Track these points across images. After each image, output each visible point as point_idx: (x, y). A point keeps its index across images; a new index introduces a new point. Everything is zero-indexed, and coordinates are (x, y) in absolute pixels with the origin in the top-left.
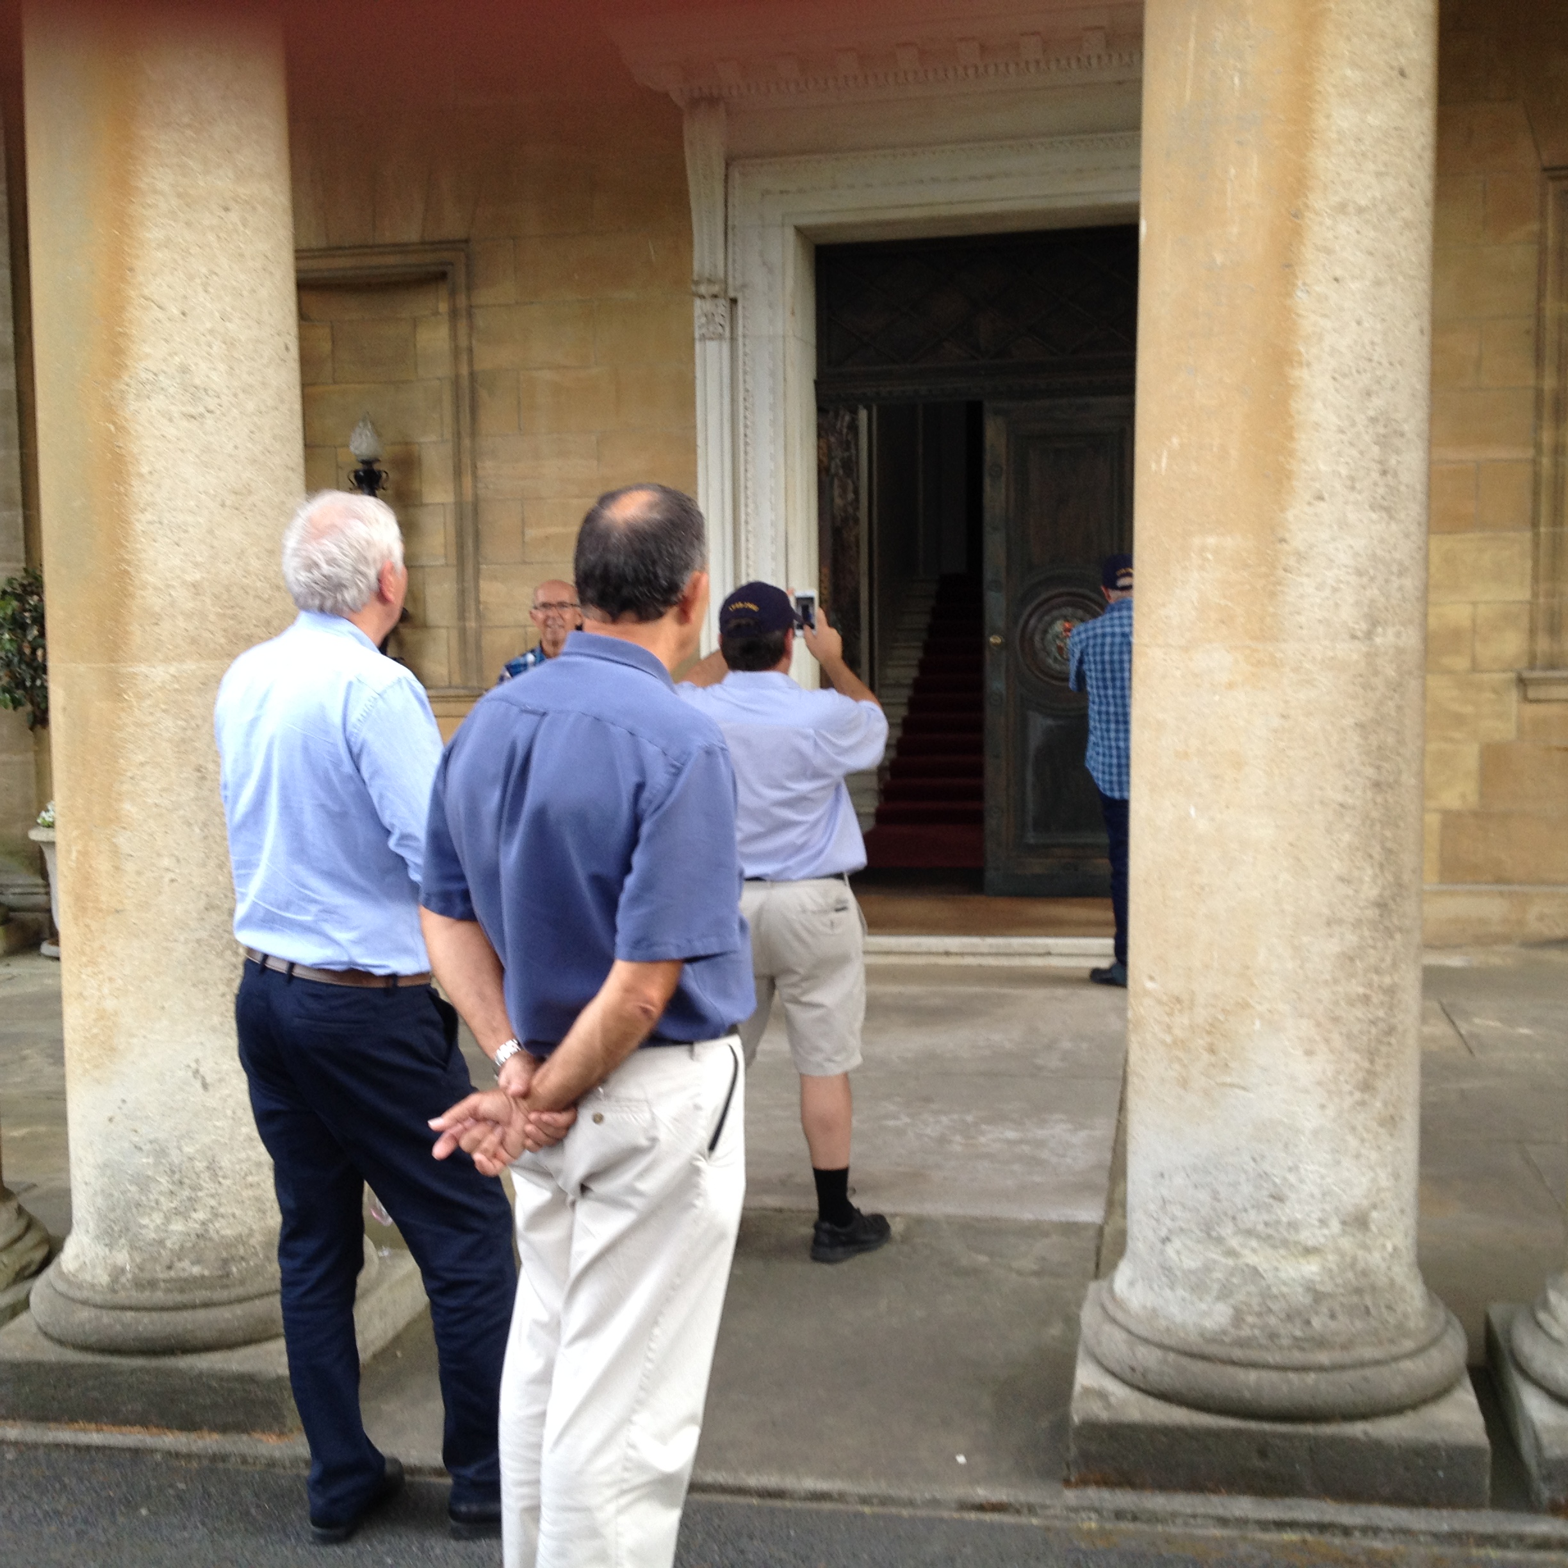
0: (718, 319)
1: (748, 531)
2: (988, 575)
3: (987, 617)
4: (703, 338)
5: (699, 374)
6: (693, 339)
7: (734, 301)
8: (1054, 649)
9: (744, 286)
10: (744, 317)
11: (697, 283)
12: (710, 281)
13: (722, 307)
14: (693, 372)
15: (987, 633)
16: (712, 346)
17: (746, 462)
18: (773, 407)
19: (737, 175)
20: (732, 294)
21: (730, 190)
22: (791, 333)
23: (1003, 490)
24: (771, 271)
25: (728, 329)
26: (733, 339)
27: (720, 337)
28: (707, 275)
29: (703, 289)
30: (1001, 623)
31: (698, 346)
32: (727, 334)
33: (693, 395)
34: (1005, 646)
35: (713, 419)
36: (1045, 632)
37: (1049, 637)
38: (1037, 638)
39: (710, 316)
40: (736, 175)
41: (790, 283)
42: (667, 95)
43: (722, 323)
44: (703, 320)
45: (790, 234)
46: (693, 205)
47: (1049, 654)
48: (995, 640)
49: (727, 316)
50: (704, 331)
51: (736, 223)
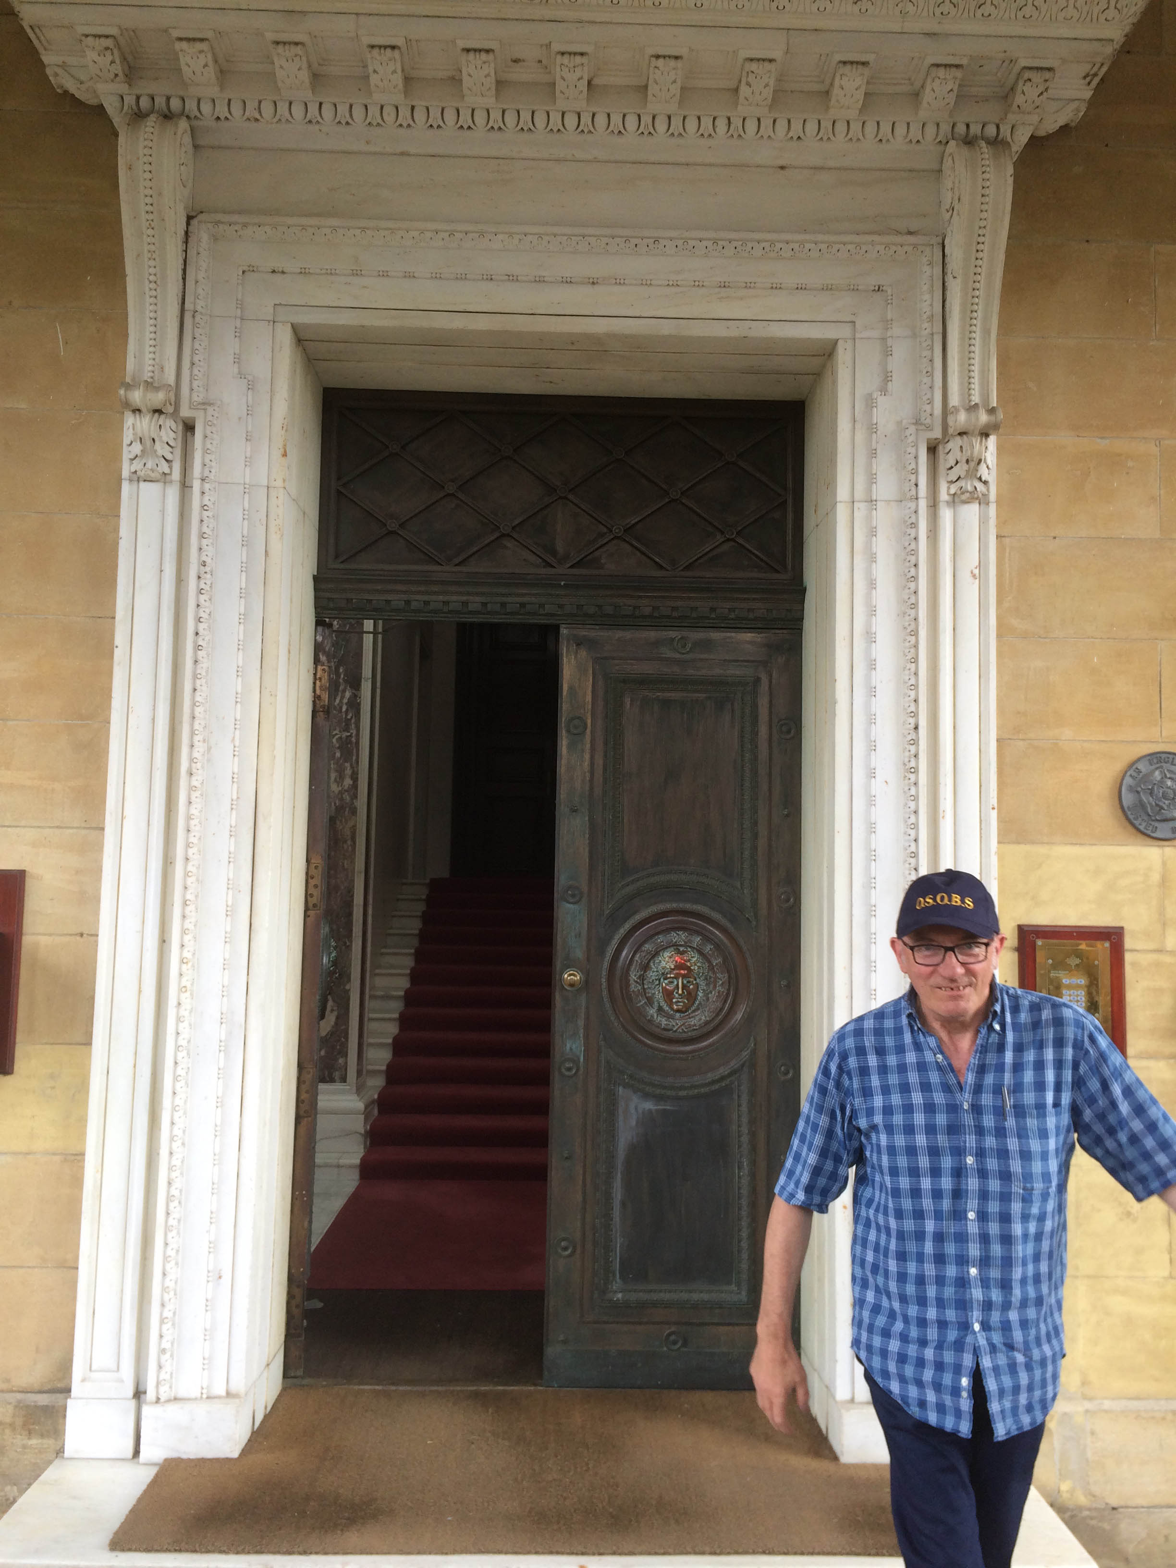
0: (161, 449)
1: (191, 788)
2: (562, 879)
3: (559, 940)
4: (136, 478)
5: (124, 531)
6: (119, 479)
7: (189, 428)
8: (659, 996)
9: (206, 404)
10: (206, 451)
11: (128, 387)
12: (149, 385)
13: (169, 431)
14: (116, 529)
15: (558, 963)
16: (149, 491)
17: (195, 677)
18: (244, 594)
19: (205, 237)
20: (185, 413)
21: (192, 253)
22: (279, 483)
23: (587, 756)
24: (251, 386)
25: (177, 466)
26: (185, 486)
27: (165, 477)
28: (147, 376)
29: (137, 396)
30: (579, 953)
31: (126, 487)
32: (176, 475)
33: (114, 568)
34: (587, 984)
35: (145, 603)
36: (646, 967)
37: (652, 975)
38: (633, 976)
39: (149, 443)
40: (202, 234)
41: (281, 408)
42: (101, 106)
43: (169, 457)
44: (137, 448)
45: (286, 337)
46: (129, 269)
47: (650, 1001)
48: (571, 976)
49: (178, 445)
50: (137, 465)
51: (198, 308)
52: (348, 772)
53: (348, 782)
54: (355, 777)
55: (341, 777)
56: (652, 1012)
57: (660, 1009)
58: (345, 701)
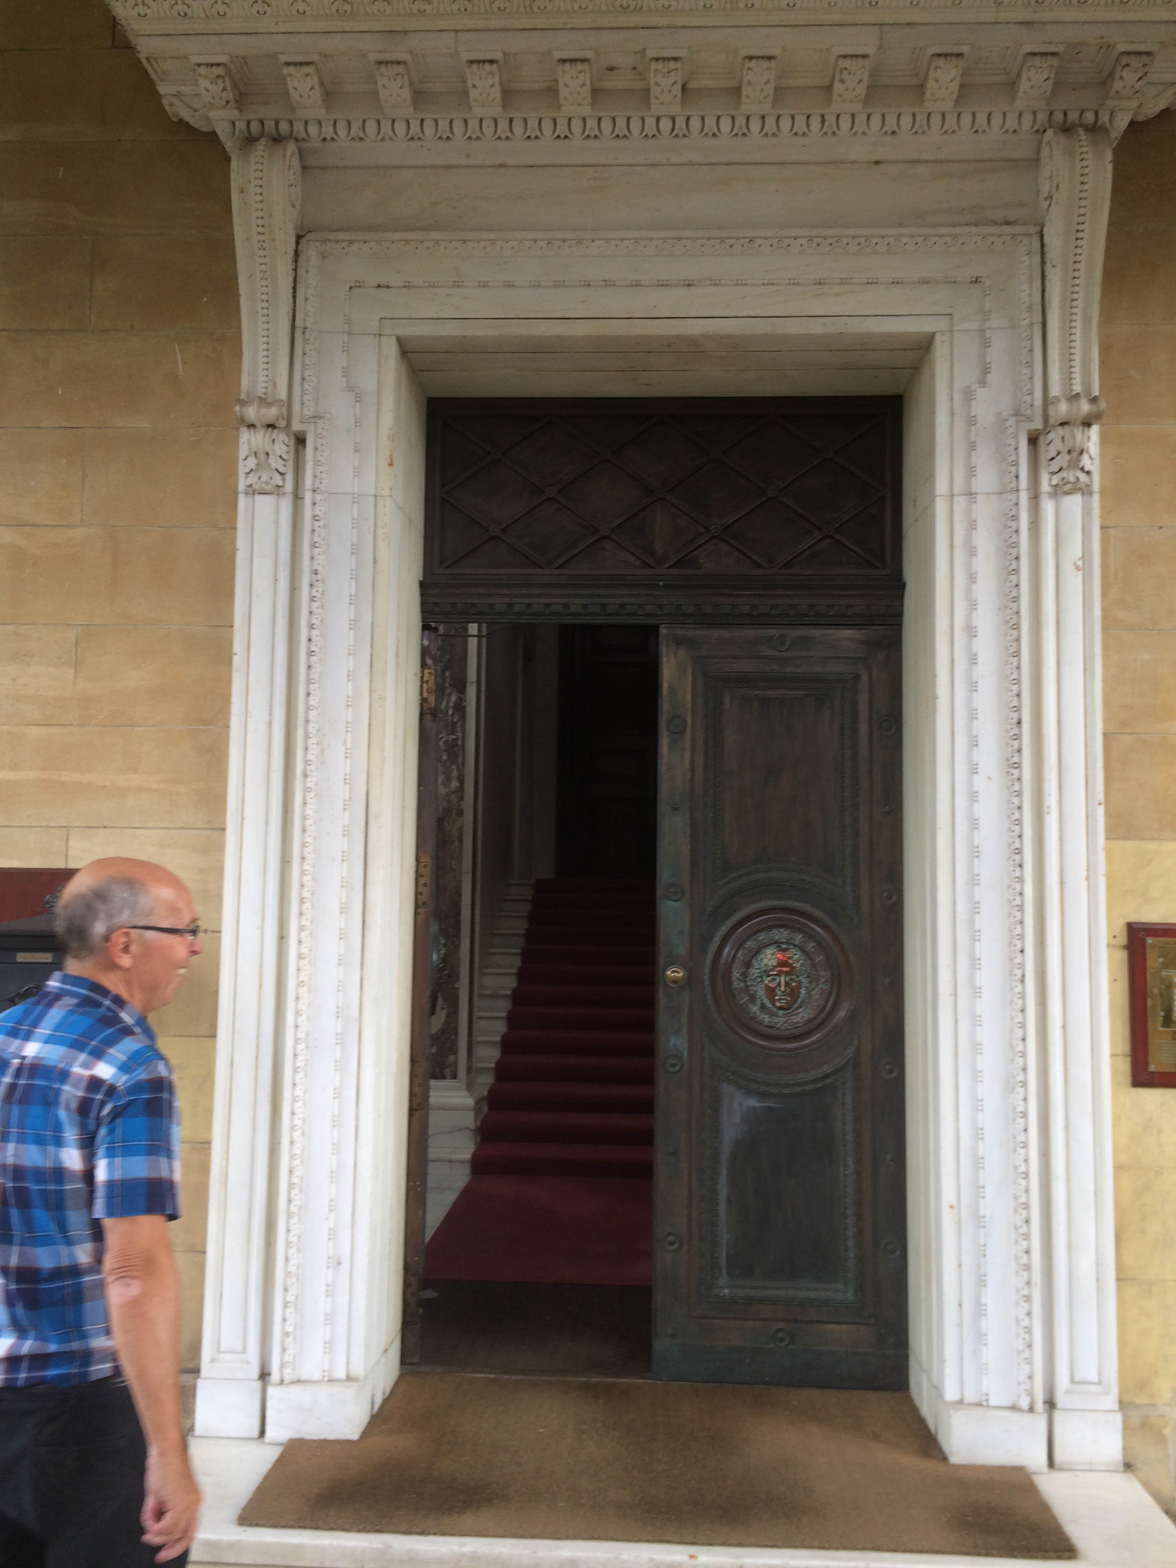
0: (275, 463)
1: (307, 790)
2: (664, 876)
3: (662, 936)
4: (252, 491)
5: (241, 542)
6: (236, 493)
7: (301, 441)
8: (761, 993)
9: (317, 417)
10: (317, 463)
11: (243, 403)
12: (263, 401)
13: (282, 445)
14: (233, 541)
15: (661, 961)
16: (264, 503)
17: (309, 682)
18: (354, 600)
19: (314, 256)
20: (297, 426)
21: (301, 272)
22: (386, 492)
23: (687, 755)
24: (359, 399)
25: (289, 478)
26: (297, 497)
27: (278, 489)
28: (260, 392)
29: (251, 412)
30: (682, 950)
31: (242, 502)
32: (289, 487)
33: (232, 579)
34: (690, 981)
35: (261, 612)
36: (748, 965)
37: (754, 972)
38: (736, 974)
39: (263, 457)
40: (311, 252)
41: (388, 418)
42: (214, 133)
43: (282, 470)
44: (252, 462)
45: (391, 349)
46: (243, 289)
47: (753, 998)
48: (674, 973)
49: (290, 457)
50: (252, 479)
51: (308, 324)
52: (455, 774)
53: (455, 784)
54: (461, 779)
55: (448, 779)
56: (755, 1009)
57: (763, 1007)
58: (451, 704)
